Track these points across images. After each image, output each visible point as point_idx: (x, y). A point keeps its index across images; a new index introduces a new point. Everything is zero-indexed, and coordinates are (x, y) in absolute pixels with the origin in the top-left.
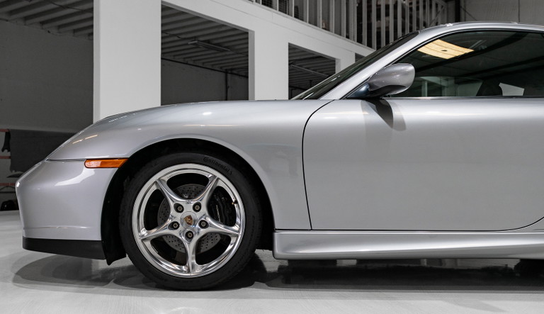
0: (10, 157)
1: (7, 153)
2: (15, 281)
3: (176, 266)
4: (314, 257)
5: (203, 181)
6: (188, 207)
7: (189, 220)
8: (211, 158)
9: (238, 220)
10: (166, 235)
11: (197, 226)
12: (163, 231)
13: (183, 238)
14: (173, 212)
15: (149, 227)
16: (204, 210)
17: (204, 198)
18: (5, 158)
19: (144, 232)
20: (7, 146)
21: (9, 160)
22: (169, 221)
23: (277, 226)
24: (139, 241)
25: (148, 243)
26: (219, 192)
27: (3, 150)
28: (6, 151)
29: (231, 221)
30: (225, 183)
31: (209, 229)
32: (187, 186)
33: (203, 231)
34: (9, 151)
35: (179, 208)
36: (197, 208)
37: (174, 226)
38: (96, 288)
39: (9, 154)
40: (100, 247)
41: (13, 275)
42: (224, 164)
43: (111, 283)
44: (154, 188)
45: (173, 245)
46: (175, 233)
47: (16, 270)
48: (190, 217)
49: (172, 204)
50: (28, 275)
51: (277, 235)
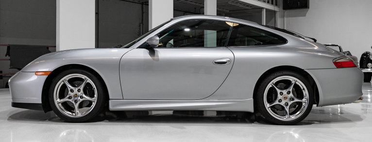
0: (10, 60)
1: (8, 57)
2: (8, 119)
3: (70, 113)
4: (124, 110)
5: (82, 80)
6: (76, 90)
7: (76, 96)
8: (84, 71)
9: (95, 96)
10: (68, 101)
11: (79, 98)
12: (66, 99)
13: (73, 102)
14: (70, 92)
15: (61, 98)
16: (82, 91)
17: (82, 87)
18: (7, 60)
19: (58, 100)
20: (8, 54)
21: (10, 61)
22: (68, 96)
23: (110, 98)
24: (56, 103)
25: (60, 105)
26: (88, 84)
27: (6, 56)
28: (8, 56)
29: (92, 96)
30: (90, 81)
31: (84, 99)
32: (76, 82)
33: (81, 100)
34: (9, 56)
35: (72, 91)
36: (79, 91)
37: (70, 98)
38: (40, 122)
39: (9, 58)
40: (41, 106)
41: (8, 118)
42: (89, 73)
43: (47, 120)
44: (63, 83)
45: (71, 105)
46: (70, 100)
47: (9, 116)
48: (76, 94)
49: (69, 89)
50: (14, 117)
51: (110, 101)
